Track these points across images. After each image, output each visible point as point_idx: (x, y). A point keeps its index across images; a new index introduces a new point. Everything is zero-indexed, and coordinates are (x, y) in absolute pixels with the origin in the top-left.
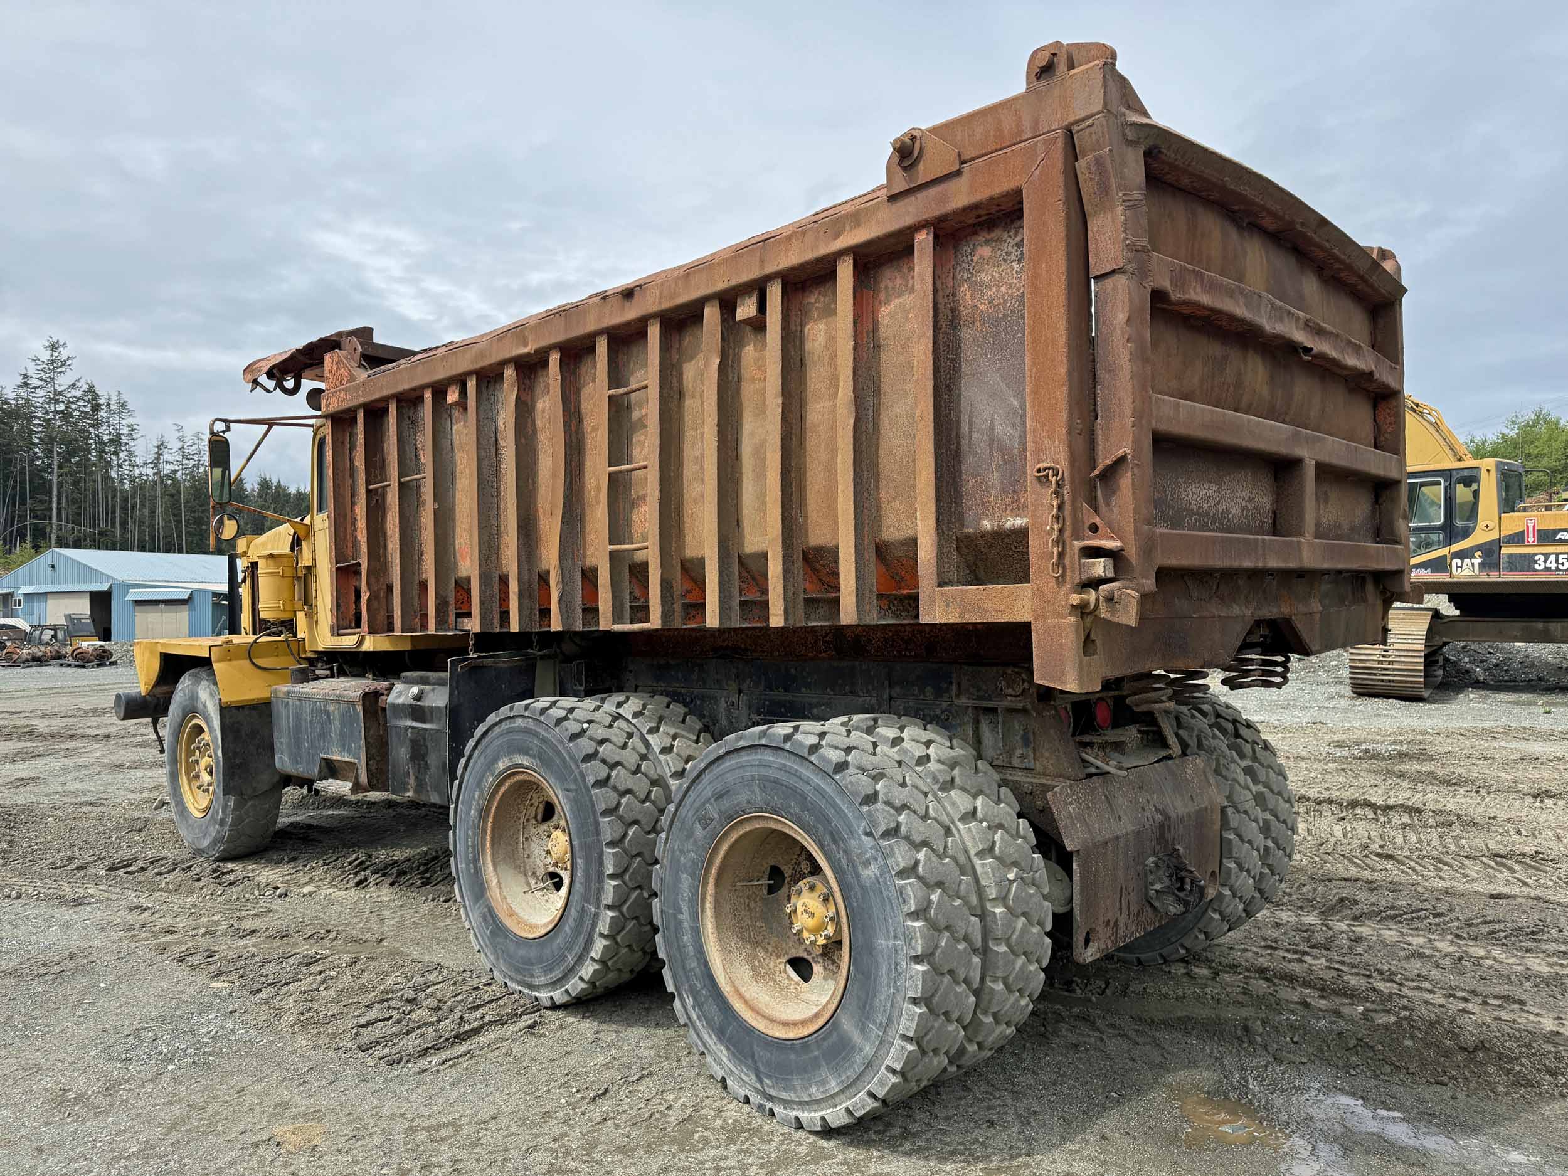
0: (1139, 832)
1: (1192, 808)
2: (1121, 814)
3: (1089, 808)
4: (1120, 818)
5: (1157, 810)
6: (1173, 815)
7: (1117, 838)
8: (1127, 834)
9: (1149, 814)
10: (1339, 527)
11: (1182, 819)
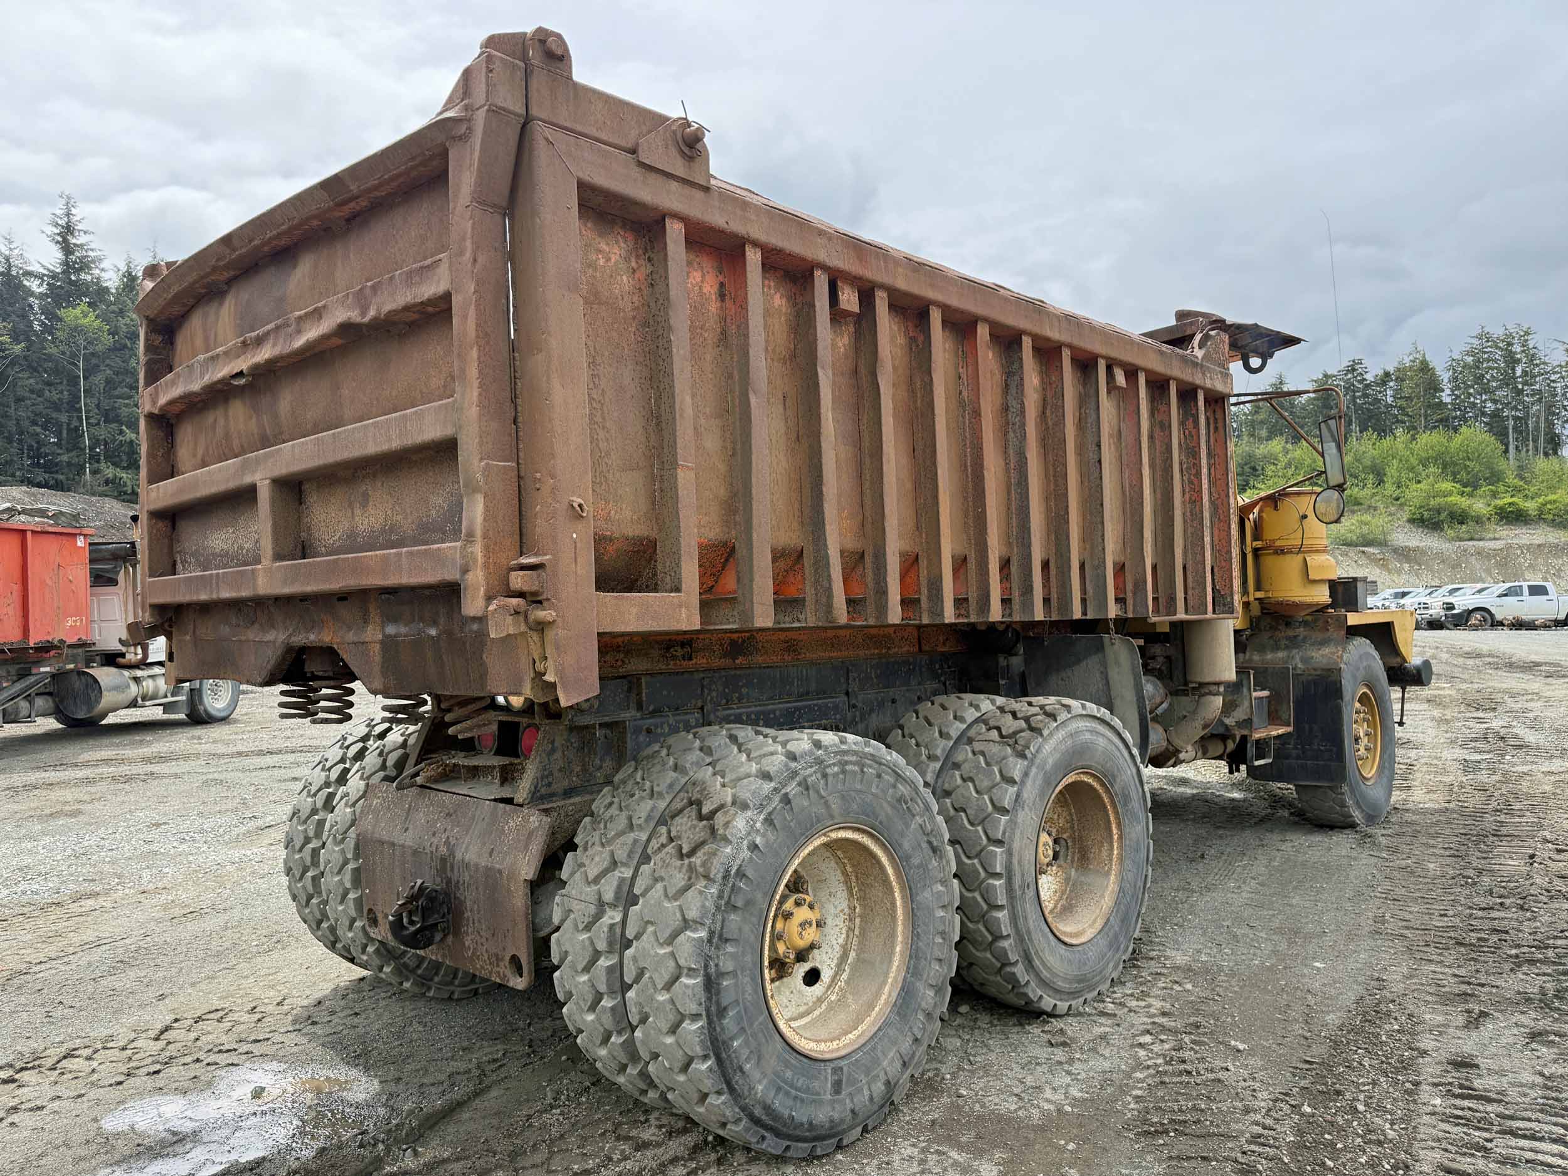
0: (416, 850)
1: (484, 861)
9: (435, 840)
10: (392, 530)
11: (468, 865)
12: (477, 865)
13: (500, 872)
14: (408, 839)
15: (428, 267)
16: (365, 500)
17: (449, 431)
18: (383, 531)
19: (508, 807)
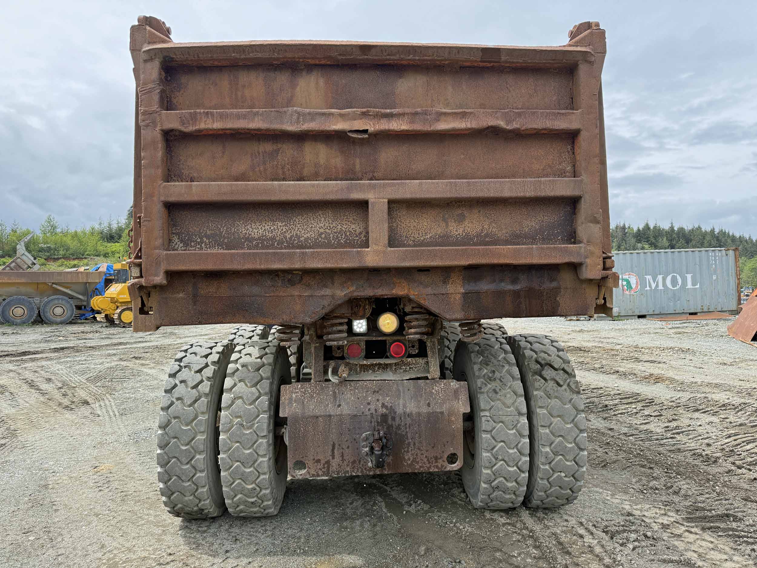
0: (355, 416)
1: (424, 410)
2: (343, 404)
3: (312, 397)
4: (339, 406)
5: (383, 405)
6: (400, 410)
7: (330, 416)
8: (341, 415)
9: (372, 407)
10: (487, 235)
11: (410, 415)
12: (419, 414)
13: (442, 413)
14: (346, 410)
15: (563, 114)
16: (461, 219)
17: (576, 193)
18: (478, 235)
19: (428, 381)
